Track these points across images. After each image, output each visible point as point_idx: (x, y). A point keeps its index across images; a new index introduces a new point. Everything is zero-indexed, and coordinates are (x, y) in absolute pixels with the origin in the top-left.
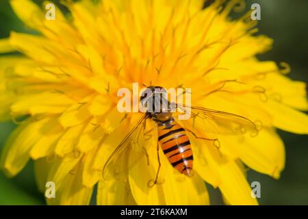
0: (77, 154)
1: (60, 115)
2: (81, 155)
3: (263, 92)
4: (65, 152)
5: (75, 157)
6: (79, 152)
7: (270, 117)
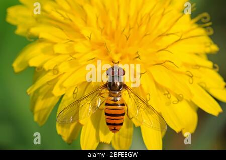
0: (56, 72)
1: (55, 44)
2: (59, 75)
3: (192, 77)
4: (50, 69)
5: (54, 74)
6: (58, 72)
7: (191, 95)
